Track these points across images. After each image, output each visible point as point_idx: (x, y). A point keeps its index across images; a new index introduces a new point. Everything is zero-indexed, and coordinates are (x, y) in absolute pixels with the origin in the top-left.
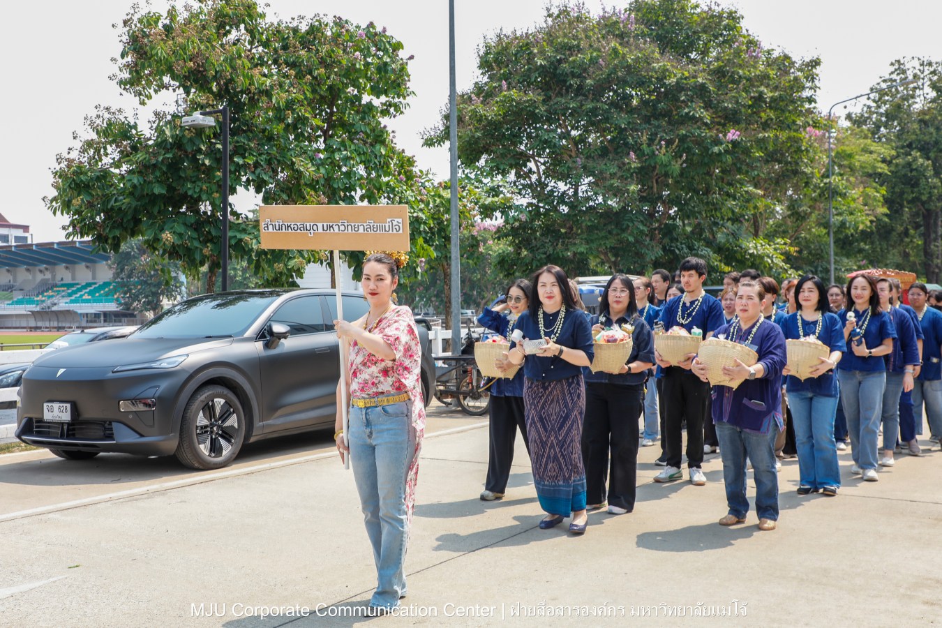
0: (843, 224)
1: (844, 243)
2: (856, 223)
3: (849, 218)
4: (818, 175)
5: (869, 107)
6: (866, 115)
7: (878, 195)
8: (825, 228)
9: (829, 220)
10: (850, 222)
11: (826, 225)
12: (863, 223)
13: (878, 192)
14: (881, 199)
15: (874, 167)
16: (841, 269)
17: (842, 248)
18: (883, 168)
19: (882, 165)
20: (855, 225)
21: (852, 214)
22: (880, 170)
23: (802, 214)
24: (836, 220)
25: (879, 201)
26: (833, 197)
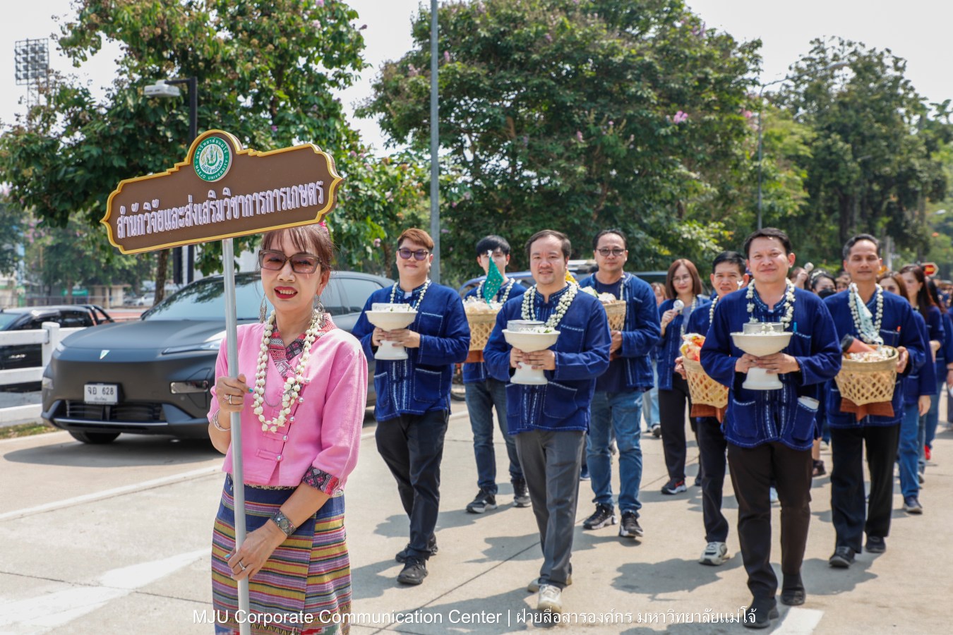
0: (771, 208)
2: (785, 208)
4: (748, 158)
5: (787, 86)
6: (784, 94)
7: (798, 178)
8: (754, 212)
9: (758, 204)
11: (755, 209)
12: (791, 207)
13: (798, 174)
14: (801, 183)
15: (796, 150)
18: (805, 151)
19: (805, 148)
21: (779, 198)
22: (801, 153)
23: (731, 198)
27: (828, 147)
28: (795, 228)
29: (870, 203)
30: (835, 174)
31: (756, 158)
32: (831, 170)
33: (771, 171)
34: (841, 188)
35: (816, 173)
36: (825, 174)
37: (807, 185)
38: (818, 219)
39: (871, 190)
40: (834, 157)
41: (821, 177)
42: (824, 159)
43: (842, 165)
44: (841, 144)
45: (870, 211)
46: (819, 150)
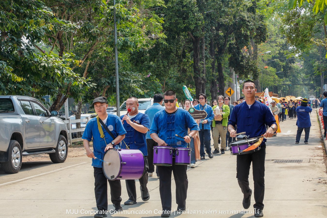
1: (137, 62)
3: (130, 38)
10: (131, 42)
16: (130, 81)
17: (136, 65)
20: (135, 43)
24: (120, 40)
25: (160, 29)
26: (117, 21)
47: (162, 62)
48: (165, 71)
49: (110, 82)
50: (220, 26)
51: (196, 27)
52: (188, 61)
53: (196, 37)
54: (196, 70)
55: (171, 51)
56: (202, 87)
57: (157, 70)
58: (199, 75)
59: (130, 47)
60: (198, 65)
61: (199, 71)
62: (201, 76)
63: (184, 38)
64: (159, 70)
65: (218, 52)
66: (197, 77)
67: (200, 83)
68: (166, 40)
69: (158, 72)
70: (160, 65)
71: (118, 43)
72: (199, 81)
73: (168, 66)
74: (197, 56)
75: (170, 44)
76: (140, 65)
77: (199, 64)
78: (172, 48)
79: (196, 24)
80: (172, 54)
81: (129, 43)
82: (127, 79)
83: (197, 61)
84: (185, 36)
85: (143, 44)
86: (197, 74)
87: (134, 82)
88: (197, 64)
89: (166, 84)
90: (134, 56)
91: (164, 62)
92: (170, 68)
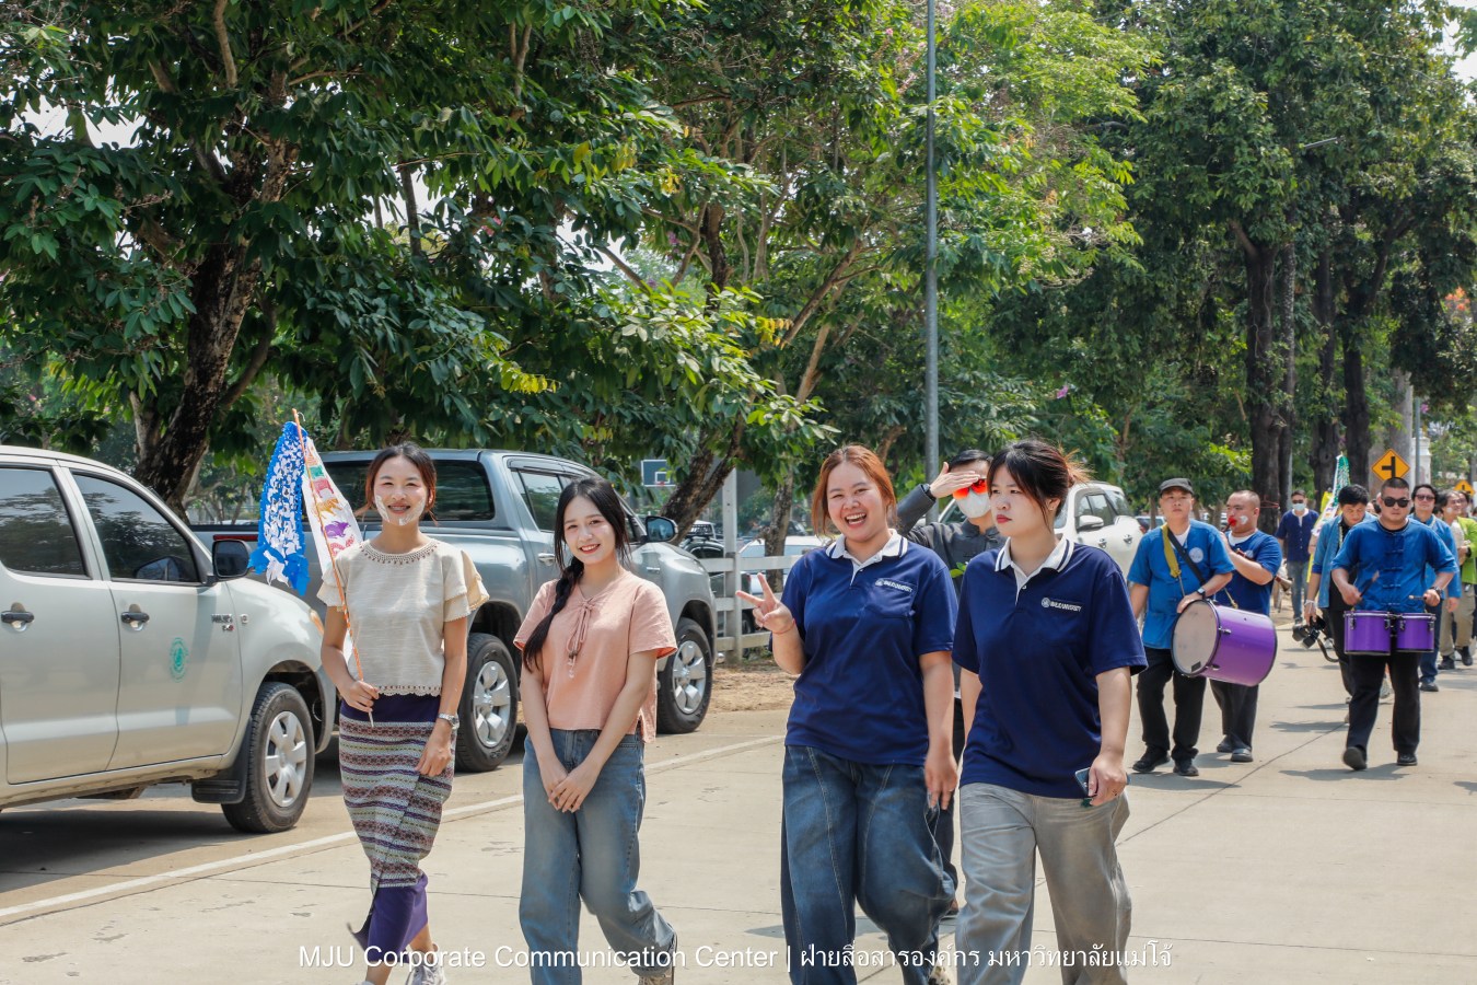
27: (1205, 101)
28: (1115, 336)
29: (1348, 275)
30: (1223, 177)
31: (917, 95)
32: (1214, 169)
33: (964, 135)
34: (1247, 220)
35: (1169, 175)
36: (1193, 178)
37: (1138, 209)
38: (1209, 318)
39: (1348, 238)
40: (1220, 128)
41: (1185, 187)
42: (1193, 134)
43: (1242, 154)
44: (1236, 90)
45: (1343, 296)
46: (1179, 109)
47: (1121, 340)
48: (1129, 377)
49: (906, 412)
50: (1361, 203)
51: (1263, 204)
52: (1224, 340)
53: (1260, 244)
54: (1256, 373)
55: (1158, 299)
56: (1277, 447)
57: (1097, 372)
58: (1269, 396)
59: (989, 271)
60: (1265, 356)
61: (1268, 380)
62: (1277, 401)
63: (1212, 247)
64: (1104, 370)
65: (1345, 306)
66: (1261, 405)
67: (1272, 429)
68: (1140, 252)
69: (1101, 378)
70: (1110, 351)
71: (942, 255)
72: (1267, 421)
73: (1143, 356)
74: (1262, 321)
75: (1152, 269)
76: (1033, 349)
77: (1269, 353)
78: (1160, 284)
79: (1263, 188)
80: (1163, 310)
81: (985, 255)
82: (975, 401)
83: (1264, 340)
84: (1214, 240)
85: (1042, 262)
86: (1260, 390)
87: (1005, 414)
88: (1261, 350)
89: (1134, 428)
90: (1009, 313)
91: (1127, 338)
92: (1149, 367)
